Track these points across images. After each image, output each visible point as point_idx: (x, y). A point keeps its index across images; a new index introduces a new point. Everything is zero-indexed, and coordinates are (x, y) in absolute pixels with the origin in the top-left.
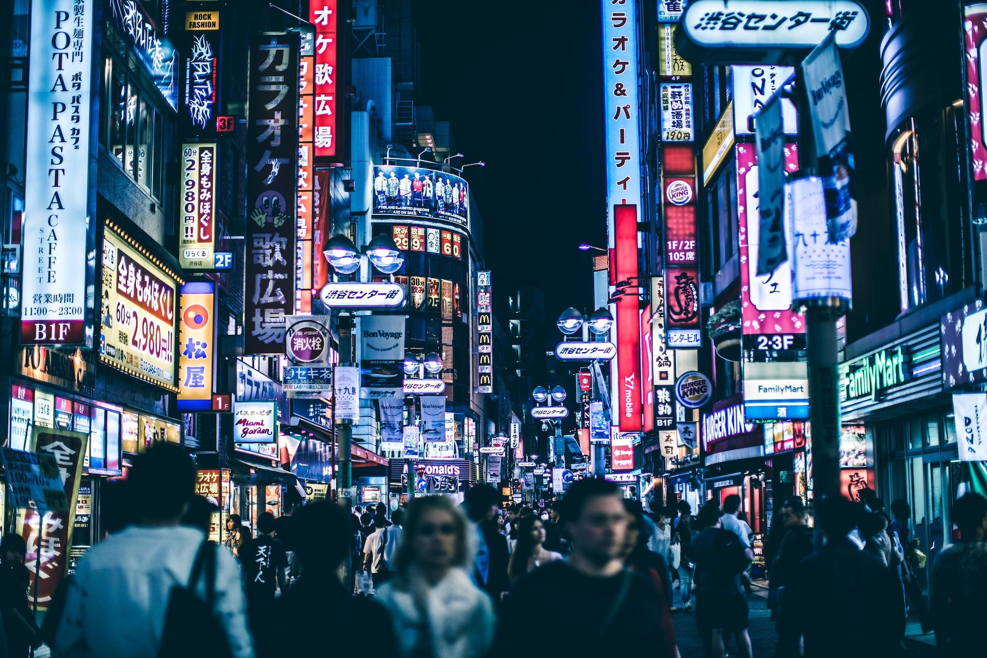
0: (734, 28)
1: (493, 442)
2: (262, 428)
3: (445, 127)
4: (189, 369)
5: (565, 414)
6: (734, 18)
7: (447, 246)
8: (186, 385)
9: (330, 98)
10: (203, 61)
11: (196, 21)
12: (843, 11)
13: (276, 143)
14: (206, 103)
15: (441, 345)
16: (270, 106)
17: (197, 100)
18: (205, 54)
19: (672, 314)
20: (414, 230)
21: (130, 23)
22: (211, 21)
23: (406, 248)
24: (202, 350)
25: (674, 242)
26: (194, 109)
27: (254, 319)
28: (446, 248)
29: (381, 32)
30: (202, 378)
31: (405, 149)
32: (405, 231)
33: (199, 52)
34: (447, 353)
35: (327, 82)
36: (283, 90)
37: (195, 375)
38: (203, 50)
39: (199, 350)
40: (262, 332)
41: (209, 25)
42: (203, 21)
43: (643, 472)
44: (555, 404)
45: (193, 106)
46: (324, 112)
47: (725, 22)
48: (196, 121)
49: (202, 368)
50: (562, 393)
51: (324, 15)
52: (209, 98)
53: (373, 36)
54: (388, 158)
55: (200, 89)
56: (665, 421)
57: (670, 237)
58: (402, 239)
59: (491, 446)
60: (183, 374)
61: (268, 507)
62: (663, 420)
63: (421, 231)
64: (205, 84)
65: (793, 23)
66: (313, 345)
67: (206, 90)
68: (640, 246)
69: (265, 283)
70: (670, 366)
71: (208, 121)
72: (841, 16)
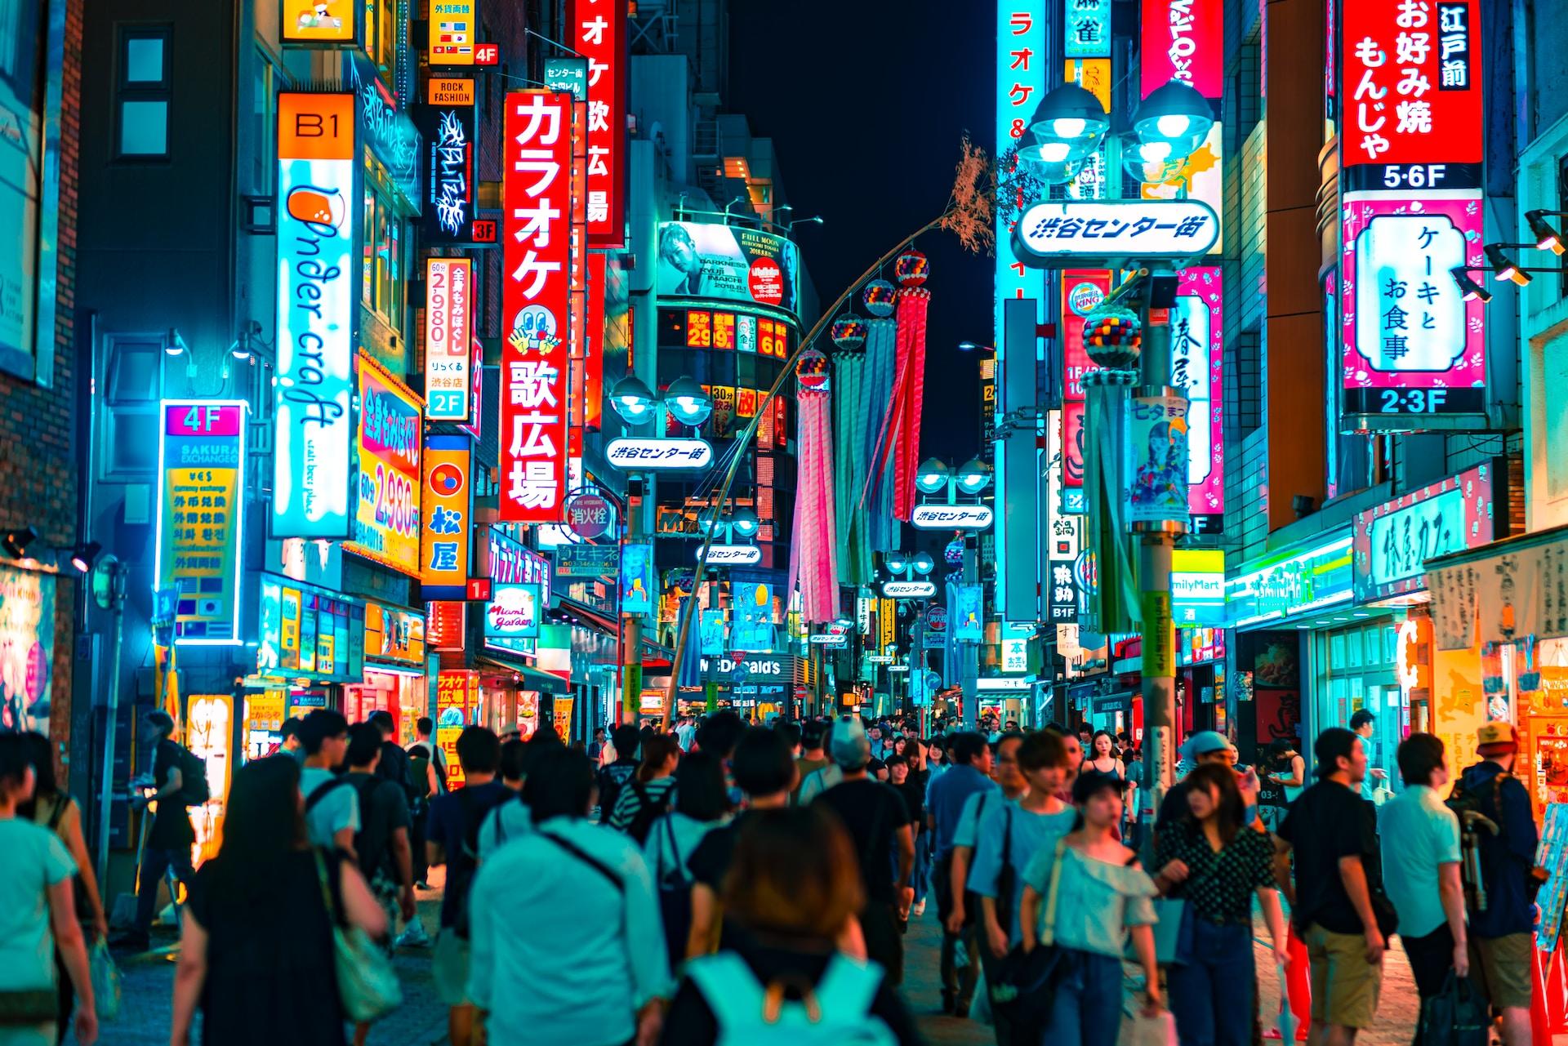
0: (1071, 236)
1: (831, 627)
2: (522, 618)
3: (764, 146)
4: (437, 546)
5: (932, 592)
6: (1073, 224)
7: (766, 342)
8: (434, 566)
9: (605, 151)
10: (453, 146)
11: (444, 92)
12: (1192, 216)
13: (542, 241)
14: (458, 202)
15: (755, 486)
16: (533, 191)
17: (446, 198)
18: (456, 137)
19: (1071, 466)
20: (718, 318)
21: (370, 115)
22: (463, 92)
23: (707, 344)
24: (454, 522)
25: (1077, 368)
26: (442, 210)
27: (512, 476)
28: (764, 345)
29: (672, 14)
30: (453, 558)
31: (707, 197)
32: (705, 319)
33: (447, 133)
34: (765, 500)
35: (600, 128)
36: (552, 169)
37: (444, 555)
38: (452, 131)
39: (450, 522)
40: (522, 492)
41: (460, 97)
42: (452, 92)
43: (1039, 678)
44: (918, 577)
45: (441, 206)
46: (597, 171)
47: (1062, 229)
48: (445, 226)
49: (454, 546)
50: (928, 562)
51: (596, 30)
52: (461, 195)
53: (659, 21)
54: (681, 210)
55: (450, 184)
56: (1064, 611)
57: (1071, 361)
58: (701, 331)
59: (826, 633)
60: (430, 554)
61: (520, 720)
62: (1062, 609)
63: (729, 320)
64: (456, 176)
65: (1136, 229)
66: (596, 518)
67: (458, 186)
68: (1040, 356)
69: (527, 429)
70: (1072, 534)
71: (461, 226)
72: (1189, 221)
